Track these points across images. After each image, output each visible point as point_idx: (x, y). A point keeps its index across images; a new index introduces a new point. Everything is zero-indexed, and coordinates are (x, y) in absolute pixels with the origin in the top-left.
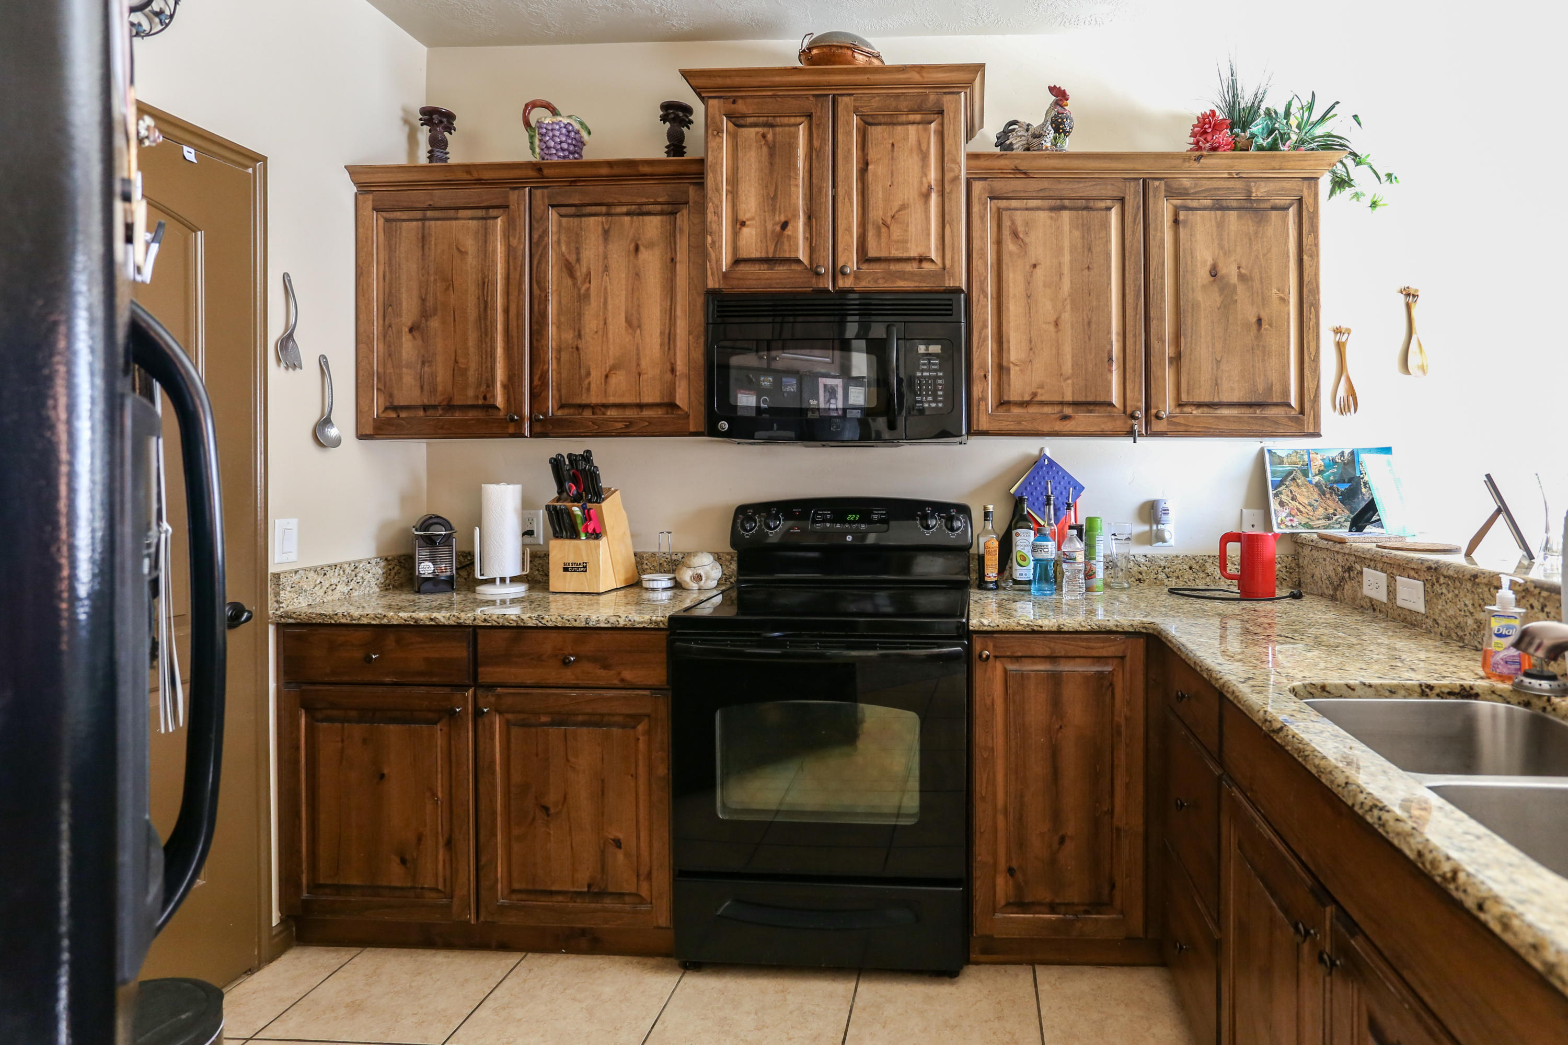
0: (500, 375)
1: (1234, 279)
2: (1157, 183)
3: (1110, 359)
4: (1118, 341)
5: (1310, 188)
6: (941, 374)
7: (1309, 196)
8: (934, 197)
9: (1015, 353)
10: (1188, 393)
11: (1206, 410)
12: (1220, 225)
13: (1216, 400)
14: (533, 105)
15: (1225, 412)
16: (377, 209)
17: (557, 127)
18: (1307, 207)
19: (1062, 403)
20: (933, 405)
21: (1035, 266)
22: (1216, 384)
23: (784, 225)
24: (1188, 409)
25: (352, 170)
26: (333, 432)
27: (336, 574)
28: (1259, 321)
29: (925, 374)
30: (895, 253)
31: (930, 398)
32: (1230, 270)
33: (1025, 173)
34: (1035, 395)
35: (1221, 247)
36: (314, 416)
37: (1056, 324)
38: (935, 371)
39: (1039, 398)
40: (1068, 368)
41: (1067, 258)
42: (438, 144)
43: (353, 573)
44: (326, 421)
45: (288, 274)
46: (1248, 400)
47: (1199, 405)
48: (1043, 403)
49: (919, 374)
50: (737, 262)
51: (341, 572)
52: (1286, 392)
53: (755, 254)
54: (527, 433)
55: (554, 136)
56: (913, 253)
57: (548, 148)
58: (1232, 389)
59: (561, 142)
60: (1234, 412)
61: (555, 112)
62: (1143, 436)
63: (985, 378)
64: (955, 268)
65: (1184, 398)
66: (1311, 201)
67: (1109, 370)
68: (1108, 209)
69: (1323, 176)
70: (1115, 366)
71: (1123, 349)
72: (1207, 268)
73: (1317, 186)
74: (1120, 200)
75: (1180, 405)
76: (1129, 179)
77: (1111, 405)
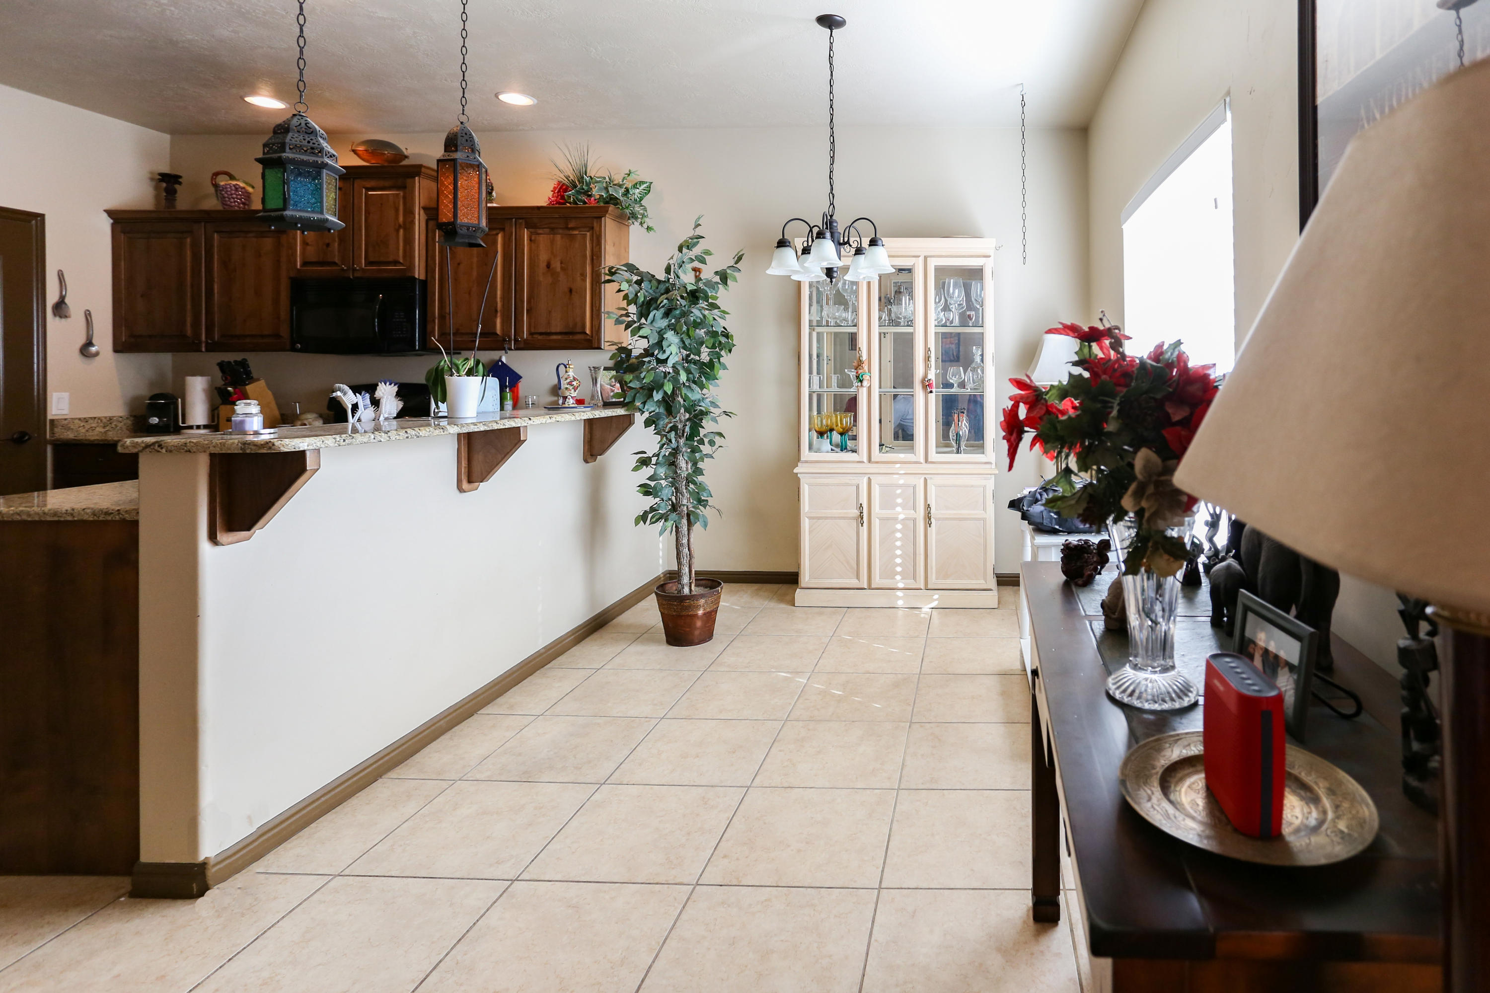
0: (189, 320)
1: (559, 269)
2: (521, 221)
3: (496, 311)
4: (501, 301)
6: (405, 320)
7: (597, 226)
8: (401, 231)
9: (451, 308)
10: (535, 328)
11: (545, 336)
12: (552, 242)
13: (548, 331)
14: (216, 174)
15: (554, 337)
16: (124, 232)
17: (228, 186)
18: (596, 232)
19: (471, 334)
20: (401, 335)
21: (459, 264)
22: (549, 323)
23: (328, 245)
24: (535, 336)
25: (110, 213)
26: (93, 349)
27: (95, 422)
28: (571, 291)
29: (398, 320)
30: (382, 259)
31: (399, 332)
32: (557, 265)
34: (456, 329)
35: (552, 253)
36: (82, 340)
37: (470, 294)
41: (475, 260)
42: (171, 193)
43: (109, 422)
44: (89, 343)
45: (61, 271)
46: (566, 331)
47: (541, 334)
48: (463, 334)
49: (394, 320)
50: (305, 263)
51: (99, 421)
52: (584, 326)
53: (314, 260)
54: (203, 349)
55: (227, 191)
56: (391, 259)
57: (225, 197)
58: (557, 325)
59: (232, 194)
60: (559, 337)
61: (232, 177)
62: (512, 350)
63: (434, 321)
64: (411, 267)
65: (533, 331)
66: (598, 229)
67: (496, 317)
68: (497, 234)
69: (605, 216)
70: (499, 314)
71: (503, 306)
72: (545, 264)
73: (601, 222)
74: (503, 229)
75: (531, 334)
76: (508, 219)
77: (496, 334)
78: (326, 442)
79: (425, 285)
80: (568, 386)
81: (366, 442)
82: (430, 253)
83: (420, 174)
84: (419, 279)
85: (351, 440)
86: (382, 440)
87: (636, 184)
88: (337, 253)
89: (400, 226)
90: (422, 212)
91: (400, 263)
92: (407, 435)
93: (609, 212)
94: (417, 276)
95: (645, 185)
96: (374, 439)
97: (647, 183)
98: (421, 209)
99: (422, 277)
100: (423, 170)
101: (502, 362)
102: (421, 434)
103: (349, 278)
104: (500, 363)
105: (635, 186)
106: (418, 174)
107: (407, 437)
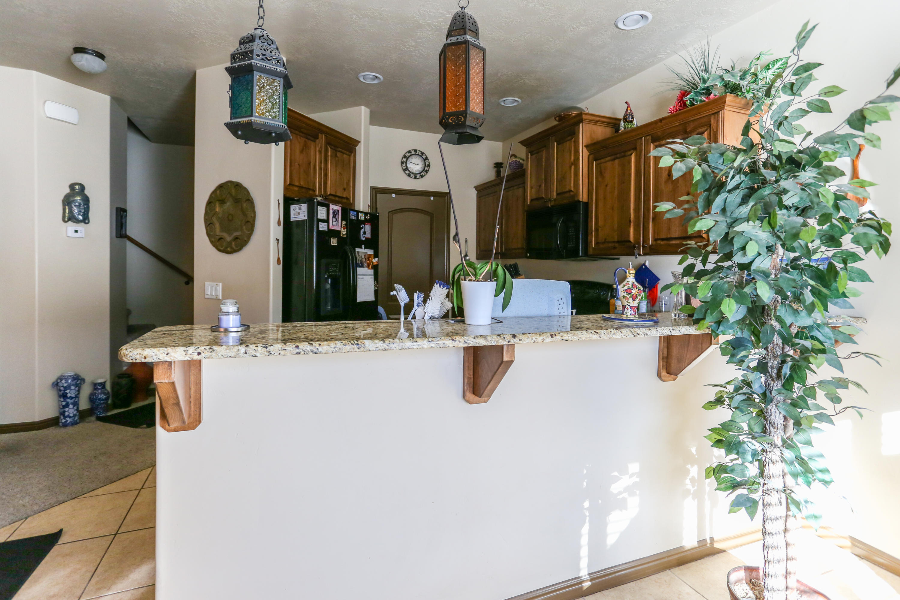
2: (649, 137)
3: (630, 221)
4: (633, 213)
5: (714, 118)
6: (574, 234)
7: (714, 123)
8: (573, 167)
9: (601, 223)
10: (658, 234)
11: (666, 242)
13: (669, 237)
14: (512, 155)
15: (674, 242)
16: (480, 197)
18: (713, 129)
19: (614, 242)
20: (572, 245)
21: (607, 186)
22: (669, 229)
23: (540, 186)
24: (659, 242)
25: (476, 188)
26: (468, 258)
29: (571, 234)
30: (564, 190)
31: (571, 243)
33: (605, 147)
34: (605, 239)
37: (613, 208)
38: (573, 232)
39: (607, 240)
40: (616, 227)
41: (616, 180)
42: (499, 173)
44: (466, 255)
46: (682, 236)
47: (663, 239)
48: (608, 242)
49: (569, 234)
50: (531, 200)
53: (536, 197)
56: (567, 190)
58: (676, 231)
61: (516, 157)
62: (641, 255)
63: (592, 233)
64: (577, 194)
65: (656, 237)
66: (715, 125)
67: (630, 226)
68: (631, 154)
69: (723, 109)
70: (632, 224)
71: (635, 216)
72: (667, 172)
73: (718, 116)
74: (635, 149)
75: (655, 240)
76: (638, 139)
77: (630, 242)
78: (172, 354)
79: (587, 205)
80: (625, 294)
81: (232, 356)
82: (590, 180)
83: (583, 121)
84: (582, 201)
85: (209, 354)
86: (258, 354)
87: (768, 65)
88: (544, 191)
89: (572, 164)
90: (585, 149)
91: (572, 191)
92: (297, 351)
93: (727, 103)
94: (581, 200)
95: (780, 63)
96: (246, 353)
97: (782, 59)
98: (584, 147)
99: (585, 200)
100: (584, 116)
101: (646, 266)
102: (320, 349)
103: (548, 207)
104: (644, 267)
105: (767, 68)
106: (581, 121)
107: (298, 353)
